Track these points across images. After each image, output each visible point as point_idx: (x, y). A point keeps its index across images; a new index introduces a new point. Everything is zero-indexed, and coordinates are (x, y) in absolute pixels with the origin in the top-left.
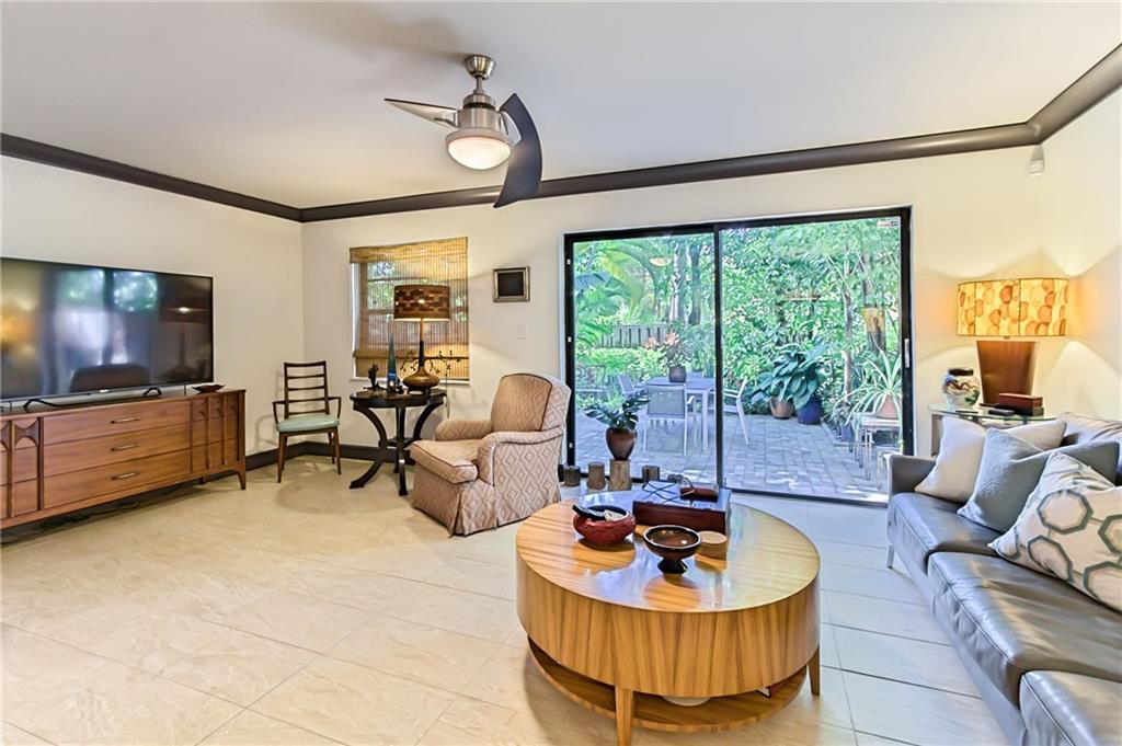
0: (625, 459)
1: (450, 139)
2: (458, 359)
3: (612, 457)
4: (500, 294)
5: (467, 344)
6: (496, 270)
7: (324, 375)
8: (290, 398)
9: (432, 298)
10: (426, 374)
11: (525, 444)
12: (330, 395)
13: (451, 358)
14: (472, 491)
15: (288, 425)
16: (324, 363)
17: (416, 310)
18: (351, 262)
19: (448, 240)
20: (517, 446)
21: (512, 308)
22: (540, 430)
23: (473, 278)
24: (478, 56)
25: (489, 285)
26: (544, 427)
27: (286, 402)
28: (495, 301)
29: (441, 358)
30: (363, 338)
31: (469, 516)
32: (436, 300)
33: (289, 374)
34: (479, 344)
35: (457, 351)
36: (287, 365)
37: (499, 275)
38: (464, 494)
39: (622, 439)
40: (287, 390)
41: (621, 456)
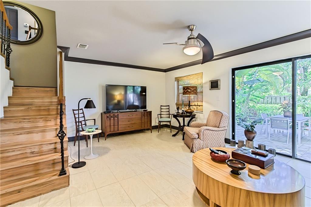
0: (252, 140)
1: (184, 49)
2: (199, 106)
3: (246, 139)
4: (211, 88)
5: (203, 102)
6: (210, 81)
7: (169, 109)
8: (162, 114)
9: (191, 90)
10: (191, 109)
11: (213, 131)
12: (170, 113)
13: (197, 106)
14: (196, 141)
15: (161, 120)
16: (169, 106)
17: (188, 93)
18: (175, 81)
19: (198, 73)
20: (211, 131)
21: (215, 91)
22: (218, 127)
23: (204, 83)
24: (191, 25)
25: (208, 85)
26: (220, 127)
27: (161, 114)
28: (210, 90)
29: (195, 105)
30: (178, 100)
31: (195, 148)
32: (193, 90)
33: (162, 108)
34: (206, 102)
35: (199, 104)
36: (161, 106)
37: (211, 82)
38: (194, 142)
39: (250, 134)
40: (161, 112)
41: (250, 139)
